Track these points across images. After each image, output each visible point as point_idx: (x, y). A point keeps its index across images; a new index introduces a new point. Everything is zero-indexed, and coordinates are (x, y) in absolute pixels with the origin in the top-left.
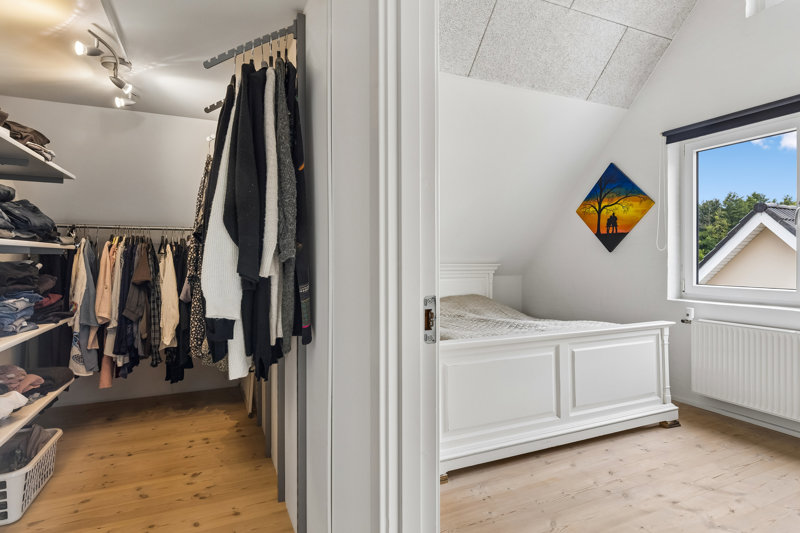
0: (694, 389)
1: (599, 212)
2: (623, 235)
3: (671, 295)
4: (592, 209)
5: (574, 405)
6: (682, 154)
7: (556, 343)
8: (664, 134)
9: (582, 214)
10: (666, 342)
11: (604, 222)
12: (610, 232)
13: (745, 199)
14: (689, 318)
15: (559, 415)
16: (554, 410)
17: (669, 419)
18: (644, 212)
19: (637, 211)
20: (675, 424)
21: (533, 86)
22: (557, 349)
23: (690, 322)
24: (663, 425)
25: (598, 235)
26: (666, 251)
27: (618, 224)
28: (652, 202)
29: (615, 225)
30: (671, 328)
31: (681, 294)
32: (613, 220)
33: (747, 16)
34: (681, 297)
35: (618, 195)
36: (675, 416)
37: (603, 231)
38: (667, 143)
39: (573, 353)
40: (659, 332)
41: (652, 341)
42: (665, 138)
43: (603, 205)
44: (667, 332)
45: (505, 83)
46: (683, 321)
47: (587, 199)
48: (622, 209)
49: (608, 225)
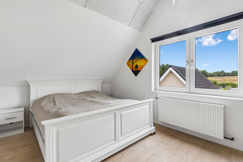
0: (159, 119)
1: (133, 64)
2: (139, 71)
3: (153, 90)
4: (131, 63)
5: (121, 135)
6: (156, 46)
7: (114, 112)
8: (151, 40)
9: (128, 64)
10: (152, 106)
11: (134, 67)
12: (136, 70)
13: (165, 65)
14: (158, 97)
15: (115, 140)
16: (113, 138)
17: (152, 132)
18: (145, 64)
19: (143, 63)
20: (155, 133)
21: (111, 17)
22: (115, 114)
23: (158, 98)
24: (151, 135)
25: (133, 71)
26: (151, 76)
27: (138, 67)
28: (147, 61)
29: (137, 68)
30: (153, 101)
31: (155, 89)
32: (137, 66)
33: (173, 4)
34: (155, 90)
35: (138, 59)
36: (154, 131)
37: (134, 70)
38: (152, 42)
39: (121, 114)
40: (150, 103)
41: (148, 106)
42: (151, 41)
43: (134, 61)
44: (152, 103)
45: (100, 14)
46: (156, 98)
47: (130, 60)
48: (139, 63)
49: (135, 68)
